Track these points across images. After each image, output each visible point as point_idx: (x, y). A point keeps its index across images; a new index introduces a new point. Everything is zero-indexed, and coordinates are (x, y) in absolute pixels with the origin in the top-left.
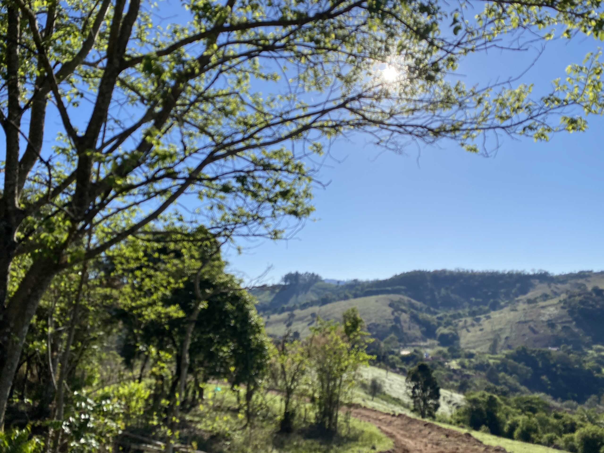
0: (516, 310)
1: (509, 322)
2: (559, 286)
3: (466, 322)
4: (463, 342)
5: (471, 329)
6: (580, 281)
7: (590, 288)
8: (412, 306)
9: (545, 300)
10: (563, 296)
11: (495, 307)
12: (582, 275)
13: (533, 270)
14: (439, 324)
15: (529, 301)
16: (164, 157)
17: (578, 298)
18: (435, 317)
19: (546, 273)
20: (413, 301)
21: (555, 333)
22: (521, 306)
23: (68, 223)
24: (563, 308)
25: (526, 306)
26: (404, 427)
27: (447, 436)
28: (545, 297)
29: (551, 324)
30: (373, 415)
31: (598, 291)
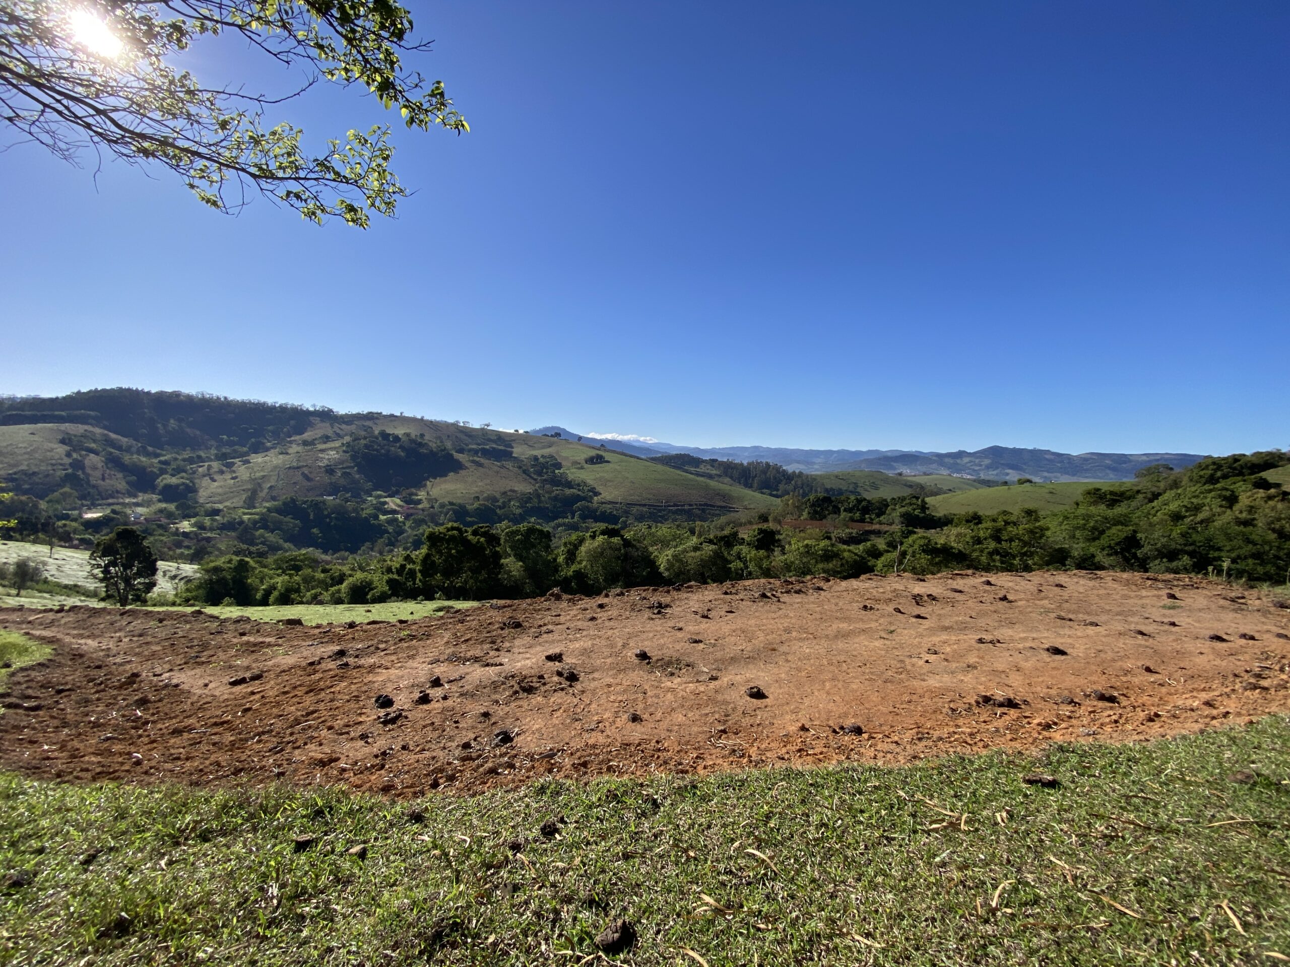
0: (287, 453)
1: (276, 467)
2: (344, 426)
3: (209, 467)
4: (203, 495)
5: (217, 477)
6: (368, 423)
7: (377, 432)
8: (110, 443)
9: (324, 443)
10: (347, 439)
11: (257, 449)
12: (372, 417)
13: (314, 406)
14: (163, 472)
15: (305, 443)
17: (363, 442)
18: (156, 461)
19: (331, 411)
20: (113, 436)
21: (334, 479)
22: (294, 449)
24: (344, 452)
25: (300, 449)
27: (161, 621)
28: (326, 439)
29: (330, 470)
31: (385, 435)
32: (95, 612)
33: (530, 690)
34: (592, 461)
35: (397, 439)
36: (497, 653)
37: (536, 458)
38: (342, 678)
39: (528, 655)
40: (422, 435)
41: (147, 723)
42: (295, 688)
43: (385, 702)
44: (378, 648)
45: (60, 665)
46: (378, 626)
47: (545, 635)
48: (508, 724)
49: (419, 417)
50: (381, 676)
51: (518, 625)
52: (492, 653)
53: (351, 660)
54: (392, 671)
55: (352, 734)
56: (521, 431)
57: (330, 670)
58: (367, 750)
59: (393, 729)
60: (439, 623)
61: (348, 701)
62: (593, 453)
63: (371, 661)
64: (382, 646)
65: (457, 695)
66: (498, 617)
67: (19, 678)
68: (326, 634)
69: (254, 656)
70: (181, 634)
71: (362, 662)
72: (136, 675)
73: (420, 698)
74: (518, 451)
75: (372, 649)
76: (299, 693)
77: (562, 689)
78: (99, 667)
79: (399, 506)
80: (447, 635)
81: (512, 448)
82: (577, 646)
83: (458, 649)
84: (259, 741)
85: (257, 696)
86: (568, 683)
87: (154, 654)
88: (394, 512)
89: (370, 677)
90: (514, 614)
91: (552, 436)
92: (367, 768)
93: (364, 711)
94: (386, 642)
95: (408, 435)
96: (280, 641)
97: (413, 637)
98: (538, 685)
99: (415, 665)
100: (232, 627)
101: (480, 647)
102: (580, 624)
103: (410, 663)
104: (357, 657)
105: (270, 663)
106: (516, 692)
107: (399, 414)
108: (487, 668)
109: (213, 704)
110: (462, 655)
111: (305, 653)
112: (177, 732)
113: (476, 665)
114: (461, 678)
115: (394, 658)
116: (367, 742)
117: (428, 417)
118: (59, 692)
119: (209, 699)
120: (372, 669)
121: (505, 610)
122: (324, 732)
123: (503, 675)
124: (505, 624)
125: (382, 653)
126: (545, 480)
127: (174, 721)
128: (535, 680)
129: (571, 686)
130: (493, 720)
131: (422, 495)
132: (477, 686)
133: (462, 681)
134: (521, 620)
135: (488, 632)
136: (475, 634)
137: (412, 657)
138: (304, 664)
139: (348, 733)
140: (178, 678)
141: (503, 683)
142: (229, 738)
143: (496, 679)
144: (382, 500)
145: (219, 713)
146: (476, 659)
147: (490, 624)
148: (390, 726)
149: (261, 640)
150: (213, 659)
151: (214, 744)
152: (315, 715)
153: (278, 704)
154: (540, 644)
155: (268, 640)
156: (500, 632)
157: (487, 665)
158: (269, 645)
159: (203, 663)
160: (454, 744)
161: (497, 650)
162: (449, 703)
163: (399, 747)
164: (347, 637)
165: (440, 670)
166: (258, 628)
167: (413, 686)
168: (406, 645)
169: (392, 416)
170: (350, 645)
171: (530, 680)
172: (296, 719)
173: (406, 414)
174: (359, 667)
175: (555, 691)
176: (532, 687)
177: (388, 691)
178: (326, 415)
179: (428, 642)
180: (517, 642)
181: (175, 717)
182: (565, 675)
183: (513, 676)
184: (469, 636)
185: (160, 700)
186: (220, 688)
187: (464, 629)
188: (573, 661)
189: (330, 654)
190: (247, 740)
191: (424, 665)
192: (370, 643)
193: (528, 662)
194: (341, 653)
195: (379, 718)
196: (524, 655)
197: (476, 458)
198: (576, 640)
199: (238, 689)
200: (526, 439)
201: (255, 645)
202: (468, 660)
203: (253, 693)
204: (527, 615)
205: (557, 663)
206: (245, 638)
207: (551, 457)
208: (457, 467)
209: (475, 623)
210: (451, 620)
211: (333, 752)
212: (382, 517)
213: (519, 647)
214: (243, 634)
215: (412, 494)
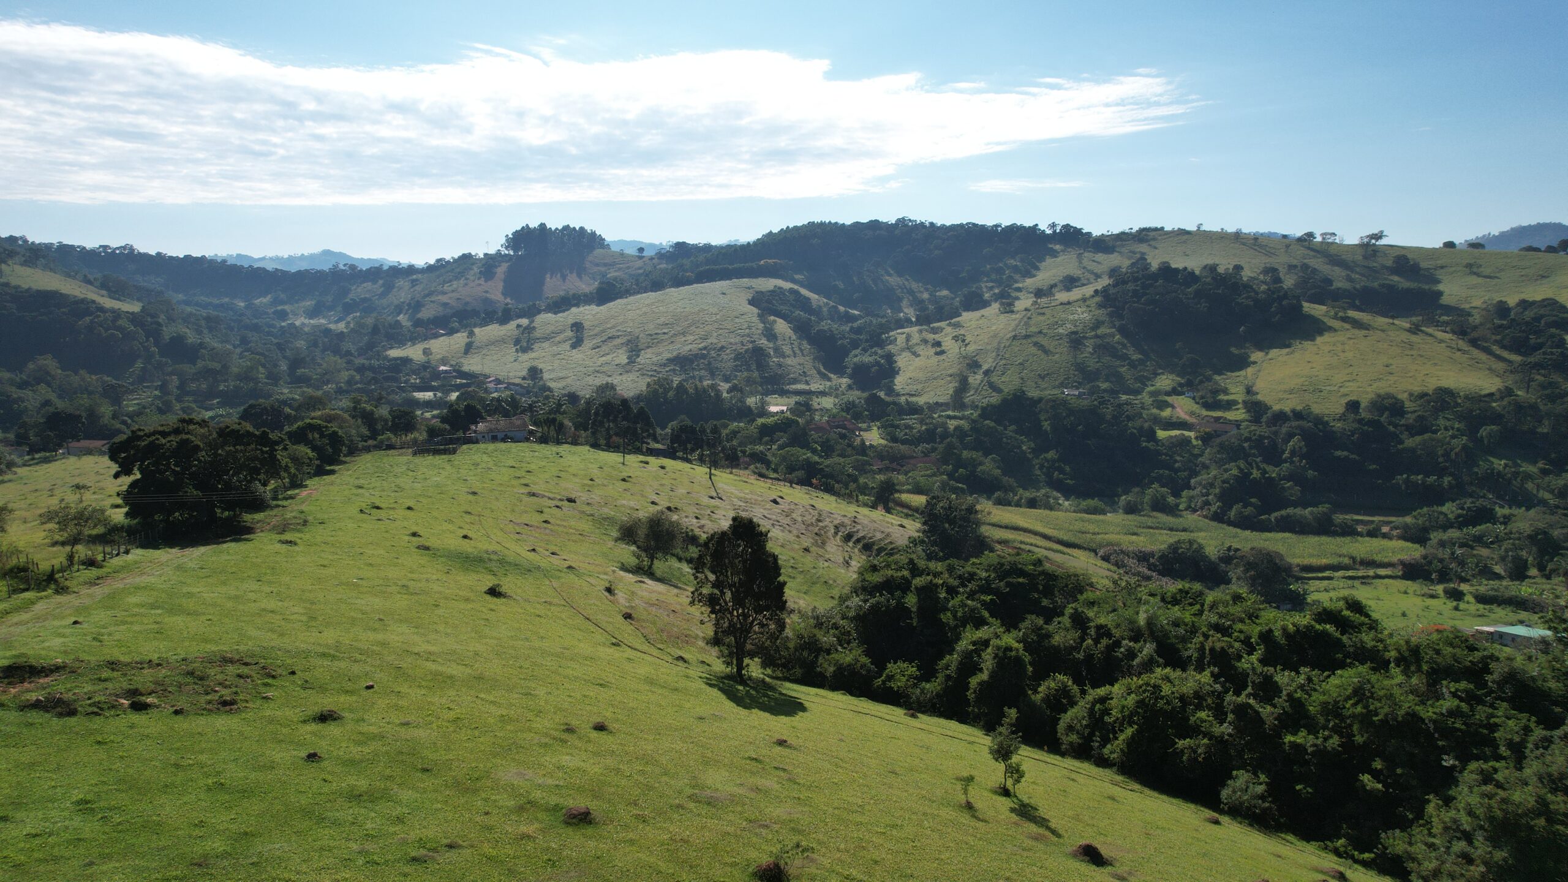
0: (1012, 312)
1: (995, 336)
2: (1100, 257)
3: (910, 336)
4: (902, 381)
5: (920, 350)
6: (1139, 250)
7: (1155, 265)
8: (799, 302)
9: (1068, 289)
10: (1104, 282)
11: (975, 302)
12: (1145, 236)
13: (1053, 225)
14: (855, 345)
15: (1039, 293)
17: (1131, 286)
18: (846, 328)
19: (1078, 232)
20: (804, 292)
21: (1081, 358)
22: (1022, 303)
25: (1030, 302)
28: (1070, 283)
29: (1076, 341)
31: (1166, 271)
35: (1189, 277)
37: (1502, 309)
40: (1239, 268)
49: (1231, 230)
56: (1463, 244)
74: (1452, 290)
79: (1192, 414)
81: (1440, 283)
88: (1183, 425)
91: (1551, 249)
95: (1212, 268)
107: (1192, 227)
131: (1235, 390)
144: (1160, 398)
169: (1182, 232)
178: (1071, 238)
197: (1352, 313)
207: (1550, 303)
208: (1313, 329)
212: (1161, 434)
215: (1216, 392)
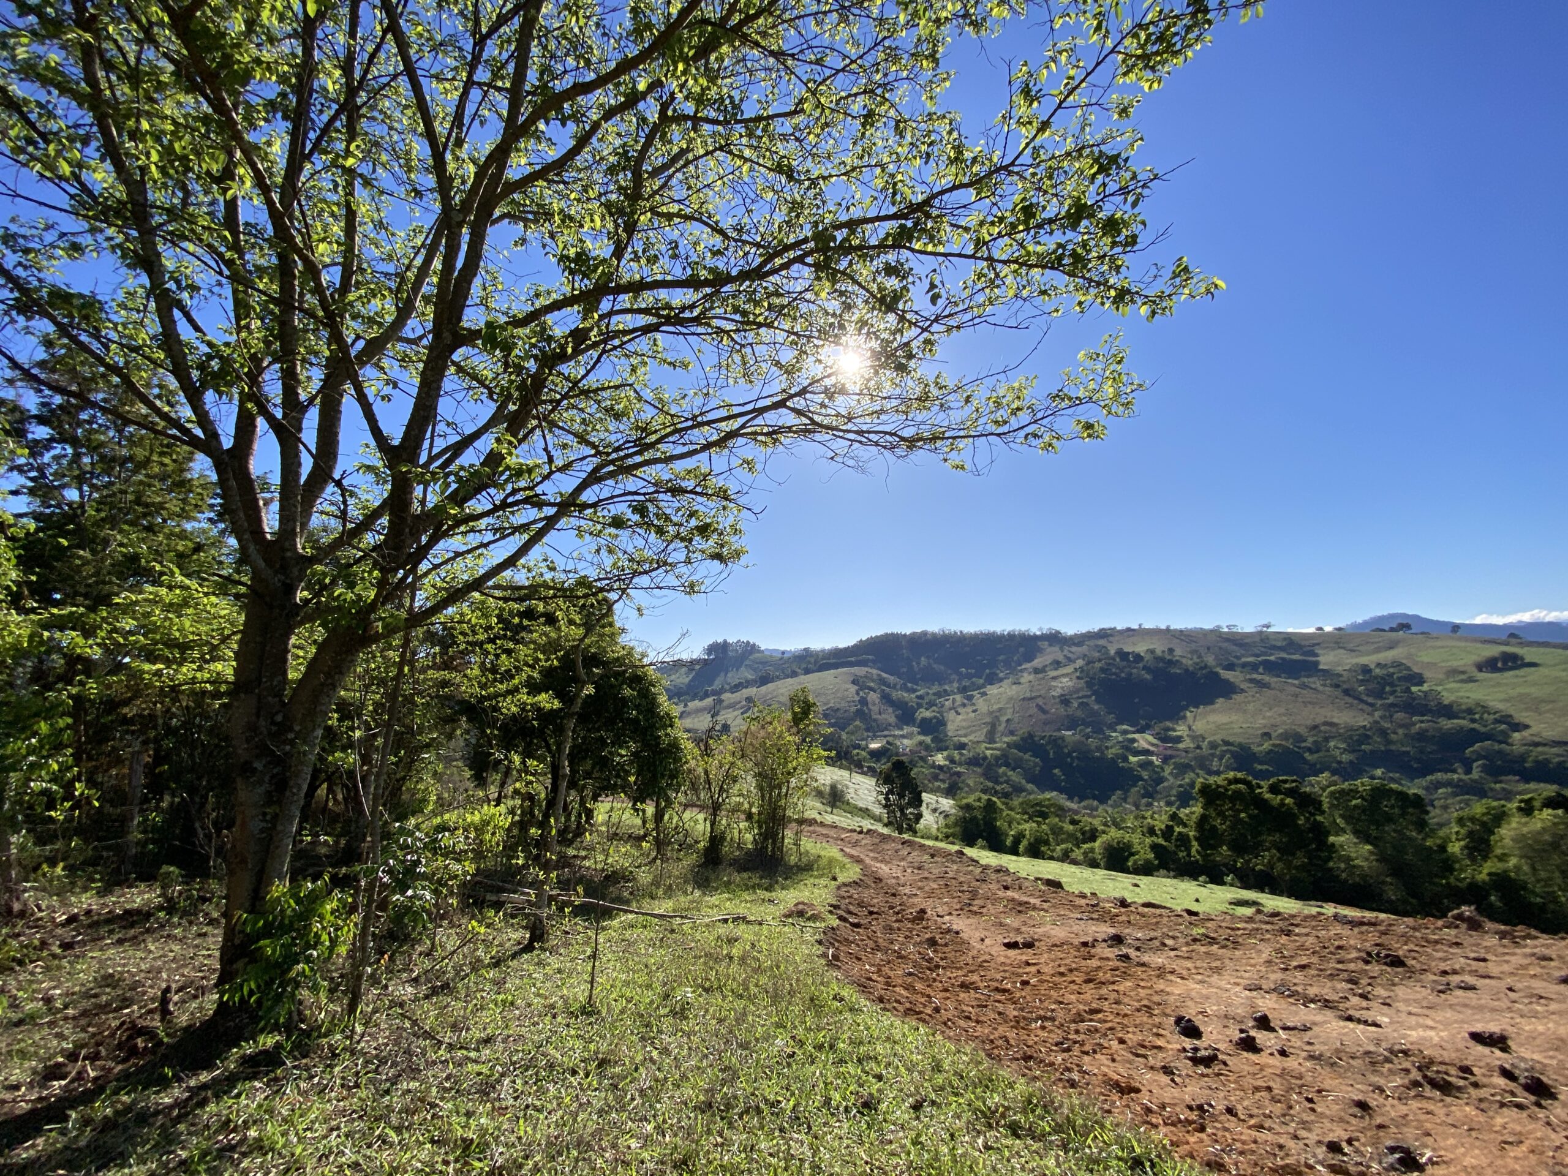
0: (1020, 683)
1: (1011, 699)
2: (1074, 649)
3: (954, 700)
4: (951, 728)
5: (960, 710)
6: (1101, 642)
7: (1112, 652)
8: (883, 681)
9: (1056, 669)
10: (1080, 663)
11: (992, 680)
12: (1103, 634)
13: (1041, 629)
14: (920, 706)
15: (1036, 671)
16: (519, 473)
17: (1098, 665)
18: (913, 696)
19: (1058, 632)
20: (885, 675)
21: (1070, 711)
22: (1026, 678)
23: (376, 573)
24: (1079, 678)
25: (1031, 677)
26: (875, 847)
27: (933, 856)
28: (1057, 664)
29: (1065, 701)
30: (832, 833)
31: (1122, 655)
32: (884, 838)
33: (1445, 1088)
34: (1491, 665)
35: (1138, 658)
36: (1364, 1004)
37: (1366, 670)
38: (1125, 975)
39: (1430, 1023)
40: (1171, 650)
41: (937, 967)
42: (1071, 971)
43: (1191, 1031)
44: (1164, 945)
45: (868, 887)
46: (1158, 911)
47: (1460, 993)
48: (1410, 1137)
49: (1163, 627)
50: (1176, 989)
51: (1397, 962)
52: (1355, 1000)
53: (1132, 953)
54: (1191, 985)
55: (1152, 1061)
56: (1328, 629)
57: (1108, 959)
58: (1176, 1092)
59: (1207, 1076)
60: (1250, 926)
61: (1138, 1010)
62: (1494, 651)
63: (1158, 960)
64: (1170, 942)
65: (1304, 1054)
66: (1352, 938)
67: (842, 892)
68: (1093, 908)
69: (1022, 917)
70: (951, 875)
71: (1146, 958)
72: (923, 911)
73: (1241, 1039)
74: (1327, 659)
75: (1157, 943)
76: (1079, 980)
77: (1520, 1107)
78: (894, 895)
79: (1153, 745)
80: (1267, 951)
81: (1317, 655)
82: (1541, 1028)
83: (1288, 976)
84: (1043, 1028)
85: (1033, 969)
86: (1533, 1098)
87: (933, 891)
88: (1147, 752)
89: (1161, 985)
90: (1384, 940)
91: (1392, 630)
92: (1180, 1121)
93: (1161, 1031)
94: (1174, 938)
95: (1152, 651)
96: (1045, 905)
97: (1213, 941)
98: (1461, 1083)
99: (1223, 984)
100: (994, 876)
101: (1329, 984)
102: (1539, 986)
103: (1215, 979)
104: (1138, 949)
105: (1040, 931)
106: (1416, 1084)
107: (1136, 627)
108: (1351, 1025)
109: (992, 964)
110: (1299, 989)
111: (1075, 928)
112: (965, 986)
113: (1329, 1014)
114: (1306, 1029)
115: (1189, 964)
116: (1173, 1080)
117: (1174, 626)
118: (871, 913)
119: (988, 957)
120: (1162, 972)
121: (1364, 928)
122: (1115, 1044)
123: (1384, 1045)
124: (1369, 954)
125: (1172, 953)
126: (1392, 705)
127: (960, 973)
128: (1453, 1071)
129: (1539, 1105)
130: (1379, 1120)
131: (1181, 730)
132: (1337, 1051)
133: (1309, 1033)
134: (1401, 953)
135: (1339, 962)
136: (1315, 959)
137: (1217, 970)
138: (1076, 942)
139: (1145, 1057)
140: (959, 924)
141: (1387, 1060)
142: (1012, 1012)
143: (1372, 1048)
144: (1130, 736)
145: (998, 976)
146: (1327, 1004)
147: (1339, 947)
148: (1201, 1069)
149: (1025, 899)
150: (984, 910)
151: (1000, 1013)
152: (1100, 1016)
153: (1056, 986)
154: (1451, 1006)
155: (1032, 901)
156: (1360, 965)
157: (1349, 1019)
158: (1034, 908)
159: (976, 913)
160: (1312, 1137)
161: (1364, 996)
162: (1291, 1063)
163: (1221, 1108)
164: (1120, 919)
165: (1267, 1004)
166: (1018, 884)
167: (1226, 1016)
168: (1203, 949)
169: (1129, 630)
170: (1127, 931)
171: (1443, 1068)
172: (1079, 1014)
173: (1148, 625)
174: (1143, 965)
175: (1502, 1105)
176: (1449, 1084)
177: (1190, 1012)
178: (1054, 638)
179: (1237, 953)
180: (1401, 991)
181: (961, 968)
182: (1522, 1081)
183: (1405, 1053)
184: (1304, 961)
185: (946, 945)
186: (994, 947)
187: (1292, 946)
188: (1536, 1057)
189: (1105, 936)
190: (1030, 1021)
191: (1238, 989)
192: (1153, 934)
193: (1432, 1033)
194: (1117, 940)
195: (1184, 1050)
196: (1421, 1020)
197: (1255, 676)
198: (1535, 1015)
199: (1012, 953)
200: (1340, 639)
201: (1021, 904)
202: (1312, 1001)
203: (1028, 964)
204: (1412, 946)
205: (1498, 1053)
206: (1009, 893)
207: (1397, 664)
208: (1228, 690)
209: (1311, 940)
210: (1268, 927)
211: (1130, 1077)
212: (1132, 759)
213: (1406, 1001)
214: (1006, 888)
215: (1168, 729)
